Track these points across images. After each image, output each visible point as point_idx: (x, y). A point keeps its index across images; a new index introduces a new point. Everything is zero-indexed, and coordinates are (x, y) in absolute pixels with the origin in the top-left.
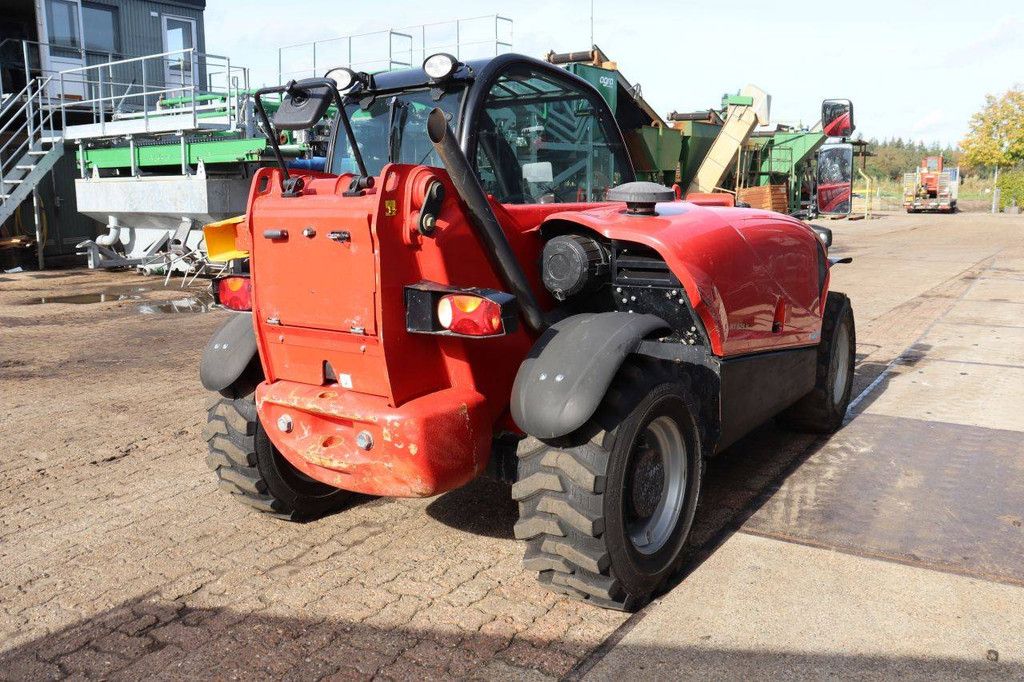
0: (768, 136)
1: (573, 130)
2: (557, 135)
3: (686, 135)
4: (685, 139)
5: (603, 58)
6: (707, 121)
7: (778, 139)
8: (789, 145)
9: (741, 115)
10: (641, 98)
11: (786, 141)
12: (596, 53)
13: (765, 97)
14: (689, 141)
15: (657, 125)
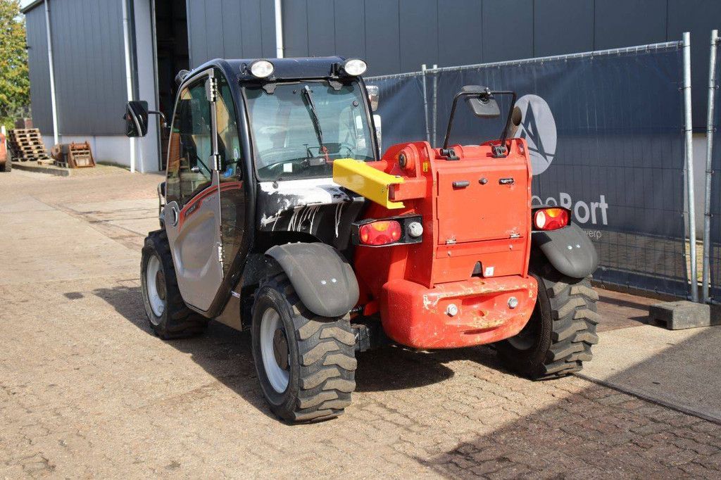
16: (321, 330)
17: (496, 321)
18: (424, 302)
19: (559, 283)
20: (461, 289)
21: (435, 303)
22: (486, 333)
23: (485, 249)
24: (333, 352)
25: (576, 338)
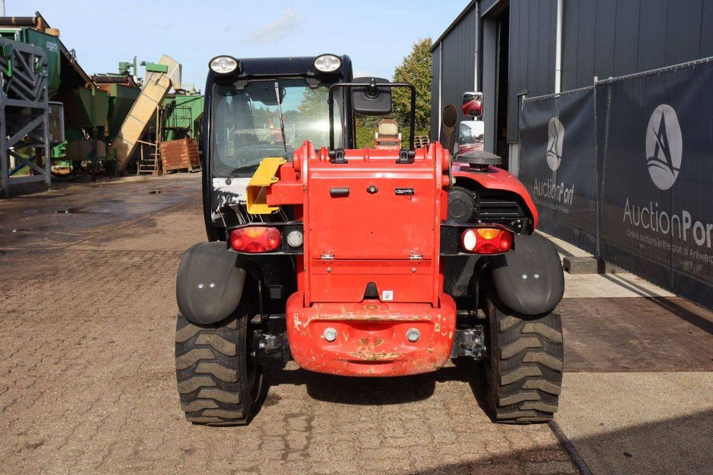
0: (171, 98)
1: (32, 87)
2: (19, 93)
3: (111, 95)
4: (111, 99)
5: (45, 25)
6: (126, 84)
7: (179, 100)
8: (188, 105)
9: (158, 80)
10: (76, 62)
11: (186, 102)
12: (39, 19)
13: (178, 66)
14: (115, 101)
15: (89, 87)
16: (197, 335)
17: (385, 354)
18: (295, 321)
19: (510, 317)
20: (339, 312)
21: (306, 325)
22: (383, 366)
23: (379, 270)
24: (208, 361)
25: (526, 384)
